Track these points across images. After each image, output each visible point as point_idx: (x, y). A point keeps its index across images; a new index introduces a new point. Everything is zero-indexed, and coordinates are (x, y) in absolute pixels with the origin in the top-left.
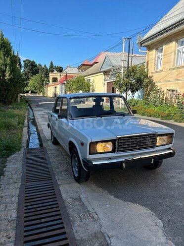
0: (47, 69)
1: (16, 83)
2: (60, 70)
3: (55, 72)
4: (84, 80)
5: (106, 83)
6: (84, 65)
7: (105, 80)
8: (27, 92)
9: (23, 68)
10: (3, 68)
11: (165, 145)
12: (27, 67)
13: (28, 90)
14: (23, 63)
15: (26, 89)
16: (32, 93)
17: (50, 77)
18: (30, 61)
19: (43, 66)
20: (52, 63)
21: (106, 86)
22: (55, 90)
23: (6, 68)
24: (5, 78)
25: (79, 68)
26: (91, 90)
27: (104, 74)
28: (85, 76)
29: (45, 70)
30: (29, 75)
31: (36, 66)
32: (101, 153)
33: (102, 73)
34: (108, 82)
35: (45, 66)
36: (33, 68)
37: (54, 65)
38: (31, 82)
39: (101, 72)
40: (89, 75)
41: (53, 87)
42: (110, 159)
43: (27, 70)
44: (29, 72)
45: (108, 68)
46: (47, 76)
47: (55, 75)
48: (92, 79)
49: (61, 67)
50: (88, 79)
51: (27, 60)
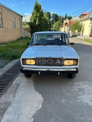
0: (63, 18)
1: (41, 26)
3: (67, 19)
4: (79, 23)
6: (83, 15)
7: (90, 24)
8: (52, 31)
9: (51, 18)
10: (35, 18)
12: (53, 18)
13: (53, 29)
14: (51, 16)
16: (54, 31)
18: (55, 14)
19: (61, 17)
20: (66, 15)
21: (91, 27)
22: (65, 29)
26: (82, 29)
27: (91, 20)
30: (54, 22)
31: (58, 17)
33: (89, 19)
35: (63, 16)
36: (56, 18)
38: (54, 26)
40: (82, 21)
41: (64, 28)
42: (35, 68)
44: (54, 20)
46: (63, 22)
47: (66, 21)
49: (71, 17)
50: (82, 23)
51: (54, 14)
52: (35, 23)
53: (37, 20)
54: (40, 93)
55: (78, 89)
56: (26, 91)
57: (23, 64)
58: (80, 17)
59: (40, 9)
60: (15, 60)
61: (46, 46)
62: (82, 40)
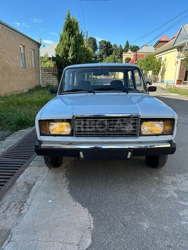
0: (122, 49)
2: (135, 49)
3: (130, 51)
4: (154, 58)
5: (179, 60)
6: (160, 42)
7: (178, 57)
9: (98, 50)
10: (67, 47)
11: (157, 135)
12: (101, 49)
14: (98, 45)
17: (124, 57)
18: (106, 42)
19: (118, 46)
20: (127, 42)
21: (179, 65)
23: (69, 48)
24: (68, 58)
26: (161, 70)
27: (178, 50)
28: (157, 54)
29: (119, 50)
31: (111, 47)
32: (55, 135)
33: (176, 49)
34: (182, 60)
35: (121, 46)
36: (108, 49)
37: (130, 45)
39: (174, 48)
40: (161, 53)
42: (71, 143)
43: (102, 51)
44: (103, 54)
45: (183, 42)
46: (121, 57)
47: (129, 55)
48: (163, 56)
49: (137, 47)
50: (159, 57)
51: (102, 41)
52: (67, 58)
53: (70, 51)
54: (85, 204)
55: (176, 192)
56: (50, 201)
57: (41, 135)
58: (155, 46)
59: (77, 29)
60: (23, 130)
61: (94, 93)
62: (163, 89)
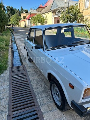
0: (19, 11)
1: (2, 19)
2: (27, 11)
3: (24, 13)
4: (41, 16)
5: (54, 18)
6: (40, 8)
7: (53, 16)
8: (10, 25)
9: (6, 11)
12: (8, 11)
13: (10, 24)
14: (6, 9)
15: (9, 23)
16: (13, 25)
17: (22, 16)
18: (10, 7)
19: (17, 10)
20: (22, 8)
21: (54, 20)
22: (25, 23)
25: (37, 10)
26: (45, 22)
27: (53, 12)
28: (42, 14)
29: (18, 12)
30: (10, 15)
31: (13, 10)
34: (55, 17)
35: (18, 9)
37: (23, 9)
38: (11, 19)
39: (51, 11)
40: (43, 14)
41: (24, 21)
44: (10, 14)
45: (55, 8)
46: (20, 15)
48: (45, 15)
49: (27, 10)
50: (43, 16)
51: (8, 7)
61: (74, 46)
